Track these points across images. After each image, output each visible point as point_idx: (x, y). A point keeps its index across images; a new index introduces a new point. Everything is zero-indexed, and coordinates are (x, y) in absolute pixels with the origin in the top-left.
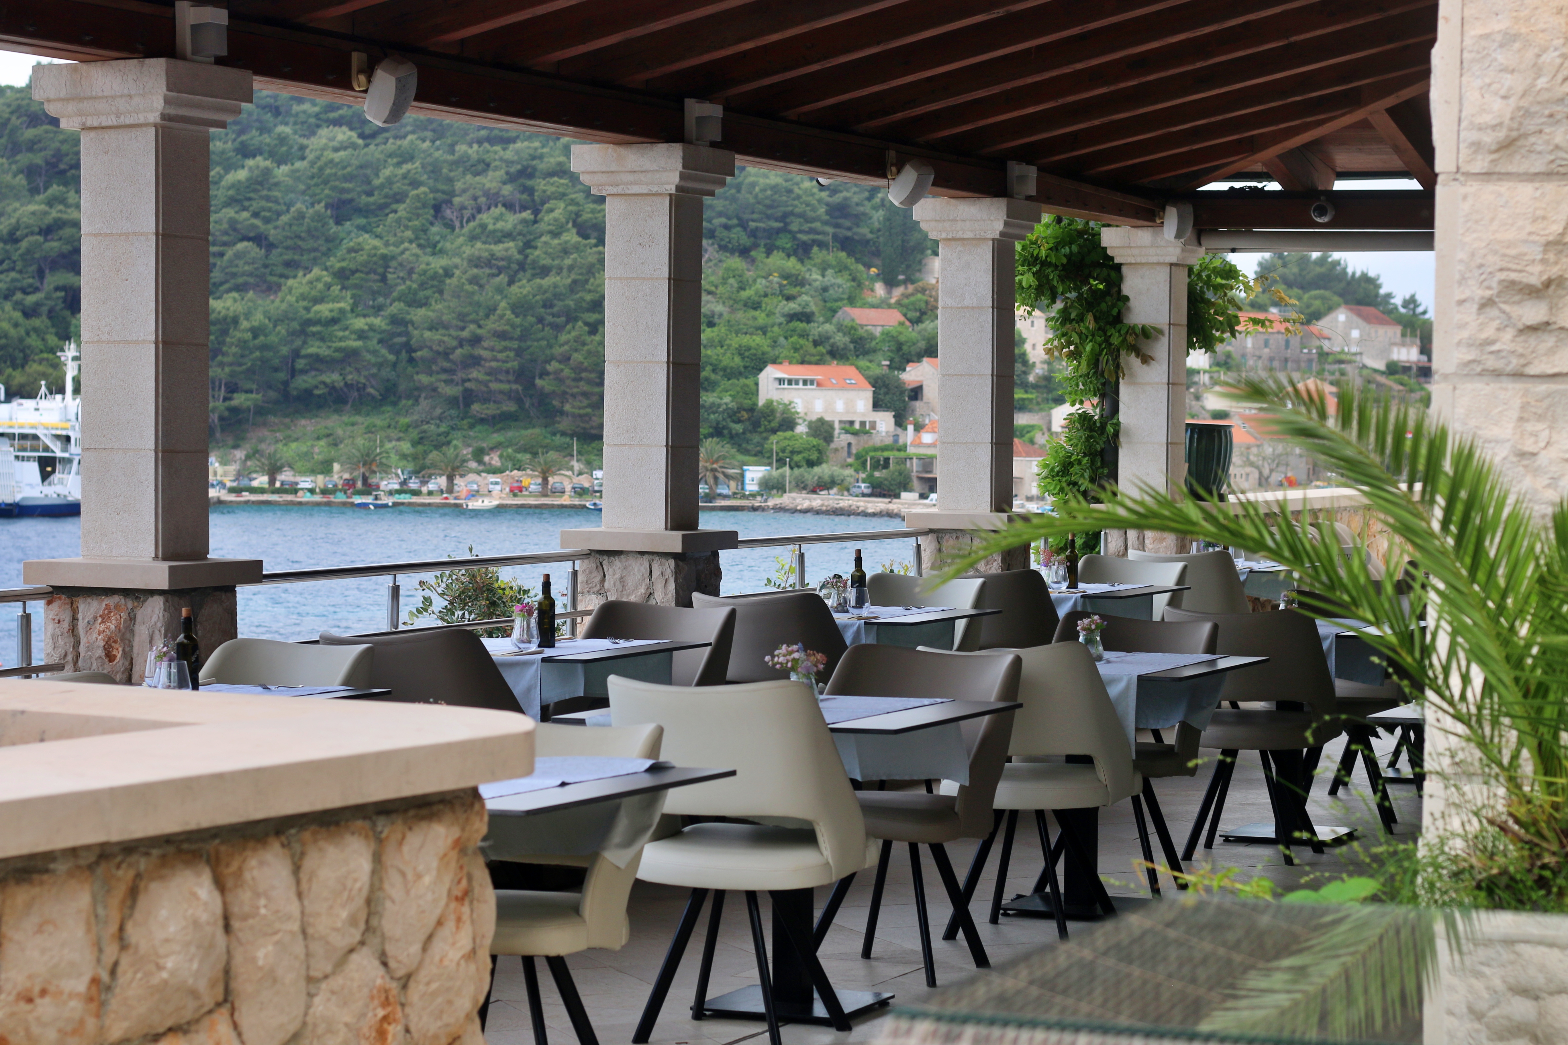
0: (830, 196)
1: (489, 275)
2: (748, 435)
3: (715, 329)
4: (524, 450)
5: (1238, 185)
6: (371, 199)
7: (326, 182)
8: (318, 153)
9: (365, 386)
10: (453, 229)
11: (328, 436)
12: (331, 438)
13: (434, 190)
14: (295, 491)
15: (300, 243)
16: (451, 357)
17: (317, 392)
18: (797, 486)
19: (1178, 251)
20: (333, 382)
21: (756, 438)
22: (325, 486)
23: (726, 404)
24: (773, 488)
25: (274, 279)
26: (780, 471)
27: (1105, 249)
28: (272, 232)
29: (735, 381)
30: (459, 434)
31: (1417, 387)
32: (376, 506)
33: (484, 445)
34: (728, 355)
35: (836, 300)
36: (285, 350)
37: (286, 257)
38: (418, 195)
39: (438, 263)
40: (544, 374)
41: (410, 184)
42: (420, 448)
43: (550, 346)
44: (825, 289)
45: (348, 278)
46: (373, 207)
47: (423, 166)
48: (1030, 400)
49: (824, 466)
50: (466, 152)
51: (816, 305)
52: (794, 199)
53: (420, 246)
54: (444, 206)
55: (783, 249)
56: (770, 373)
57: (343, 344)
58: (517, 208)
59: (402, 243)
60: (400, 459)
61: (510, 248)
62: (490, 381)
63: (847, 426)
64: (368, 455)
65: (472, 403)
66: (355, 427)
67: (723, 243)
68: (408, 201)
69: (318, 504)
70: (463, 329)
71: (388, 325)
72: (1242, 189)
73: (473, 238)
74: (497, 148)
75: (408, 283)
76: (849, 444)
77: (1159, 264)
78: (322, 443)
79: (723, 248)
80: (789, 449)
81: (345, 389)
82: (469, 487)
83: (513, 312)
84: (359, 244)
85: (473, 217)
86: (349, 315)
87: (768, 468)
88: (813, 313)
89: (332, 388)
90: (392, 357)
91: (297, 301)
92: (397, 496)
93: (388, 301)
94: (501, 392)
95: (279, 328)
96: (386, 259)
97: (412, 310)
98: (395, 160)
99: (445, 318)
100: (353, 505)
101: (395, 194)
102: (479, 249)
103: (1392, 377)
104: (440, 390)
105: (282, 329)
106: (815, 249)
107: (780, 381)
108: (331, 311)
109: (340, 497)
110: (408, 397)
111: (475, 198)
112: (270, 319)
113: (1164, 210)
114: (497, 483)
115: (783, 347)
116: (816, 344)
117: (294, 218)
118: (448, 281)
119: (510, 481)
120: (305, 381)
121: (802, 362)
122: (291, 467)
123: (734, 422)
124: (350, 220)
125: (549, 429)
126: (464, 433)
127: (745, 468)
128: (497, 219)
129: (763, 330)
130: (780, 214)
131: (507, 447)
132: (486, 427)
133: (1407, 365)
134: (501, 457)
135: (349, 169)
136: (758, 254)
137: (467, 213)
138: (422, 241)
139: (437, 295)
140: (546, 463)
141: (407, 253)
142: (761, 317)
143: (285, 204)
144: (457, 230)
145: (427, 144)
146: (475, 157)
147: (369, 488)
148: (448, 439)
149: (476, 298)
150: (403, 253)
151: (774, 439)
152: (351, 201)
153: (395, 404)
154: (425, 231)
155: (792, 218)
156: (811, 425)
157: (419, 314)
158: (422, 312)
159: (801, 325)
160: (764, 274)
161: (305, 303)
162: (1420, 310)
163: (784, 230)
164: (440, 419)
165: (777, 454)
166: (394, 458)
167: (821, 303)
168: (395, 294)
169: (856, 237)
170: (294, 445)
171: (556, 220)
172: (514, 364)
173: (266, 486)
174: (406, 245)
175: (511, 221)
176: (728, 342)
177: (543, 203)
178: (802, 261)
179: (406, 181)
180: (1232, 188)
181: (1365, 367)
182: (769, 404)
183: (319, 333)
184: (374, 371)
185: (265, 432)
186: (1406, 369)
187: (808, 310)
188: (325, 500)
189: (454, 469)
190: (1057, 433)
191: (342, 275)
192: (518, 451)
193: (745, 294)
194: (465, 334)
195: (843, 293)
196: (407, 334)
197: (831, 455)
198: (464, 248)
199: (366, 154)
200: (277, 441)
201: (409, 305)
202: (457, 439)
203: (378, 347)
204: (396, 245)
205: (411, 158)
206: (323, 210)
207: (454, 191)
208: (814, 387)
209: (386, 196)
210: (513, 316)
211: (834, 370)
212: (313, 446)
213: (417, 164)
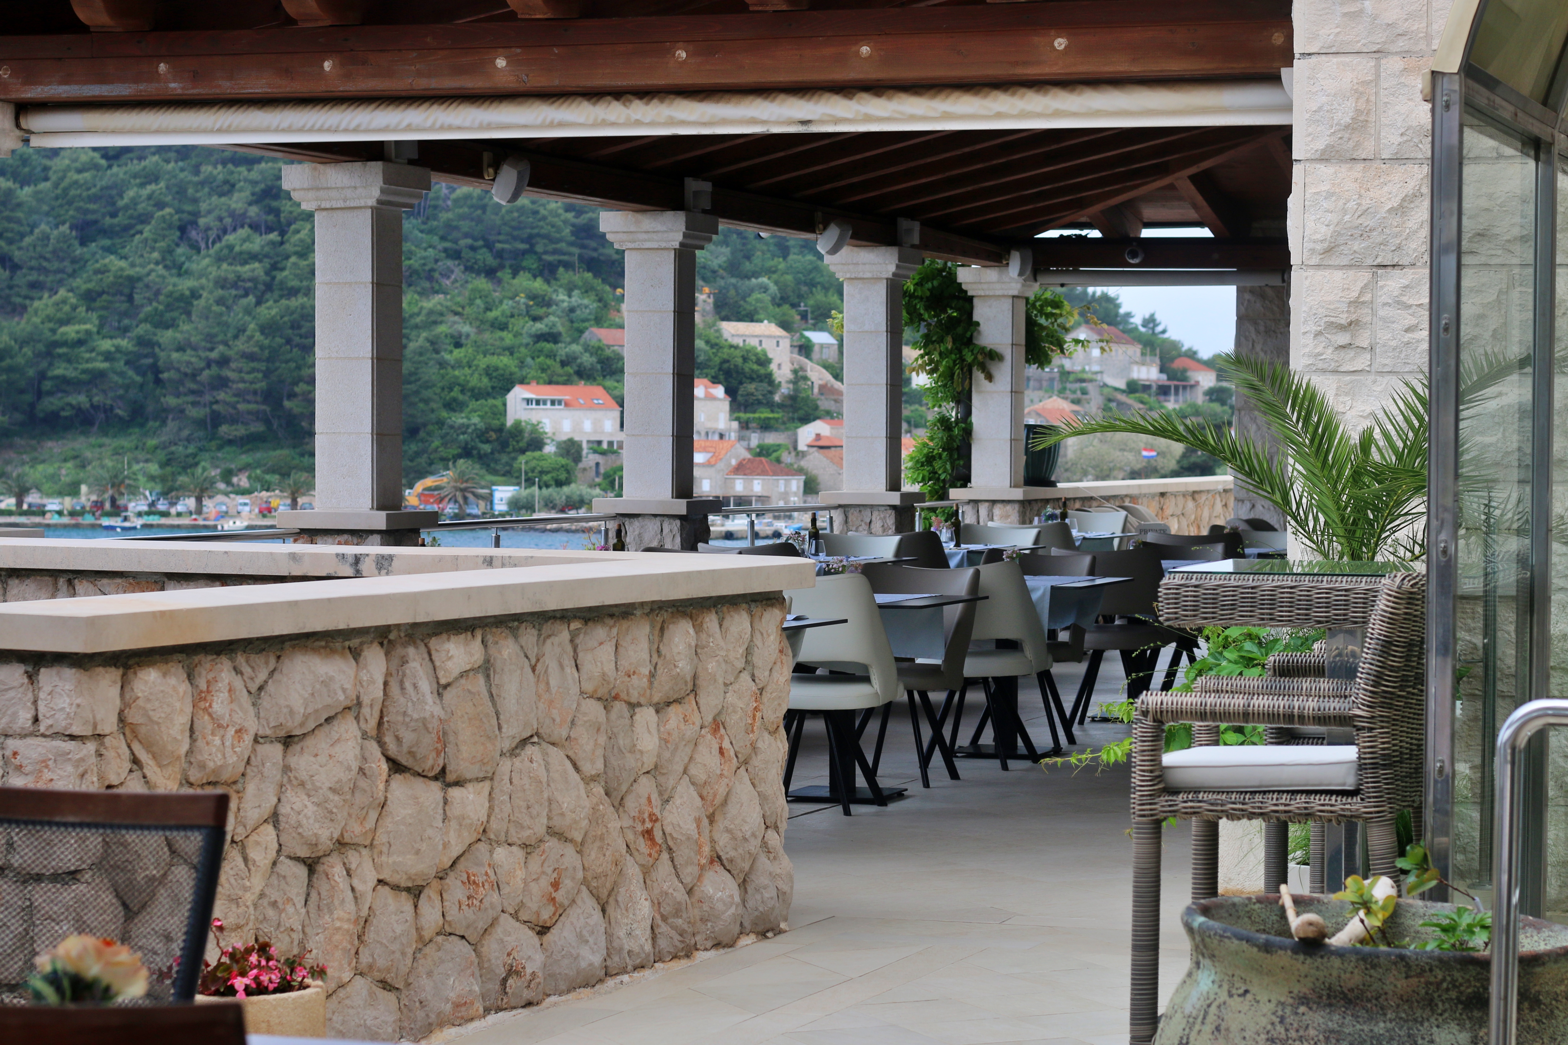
0: (576, 217)
1: (236, 296)
2: (497, 455)
3: (463, 350)
4: (272, 471)
5: (1066, 232)
6: (116, 221)
7: (70, 203)
8: (60, 174)
9: (112, 408)
10: (199, 251)
11: (75, 457)
12: (78, 460)
13: (179, 211)
14: (43, 513)
15: (45, 264)
16: (198, 378)
17: (63, 414)
18: (546, 505)
19: (1019, 286)
20: (79, 403)
21: (504, 458)
22: (73, 507)
23: (475, 425)
24: (523, 507)
25: (18, 300)
26: (528, 491)
27: (960, 284)
28: (17, 253)
29: (482, 401)
30: (207, 455)
31: (1157, 405)
32: (123, 529)
33: (233, 466)
34: (476, 376)
35: (583, 321)
36: (31, 372)
37: (30, 278)
38: (163, 216)
39: (186, 285)
40: (292, 396)
41: (155, 205)
42: (169, 469)
43: (299, 368)
44: (572, 310)
45: (94, 300)
46: (117, 229)
47: (167, 188)
48: (776, 419)
49: (573, 486)
50: (211, 173)
51: (563, 325)
52: (540, 220)
53: (166, 267)
54: (189, 227)
55: (530, 270)
56: (517, 395)
57: (90, 366)
58: (263, 229)
59: (149, 263)
60: (148, 481)
61: (256, 269)
62: (238, 402)
63: (595, 446)
64: (116, 476)
65: (220, 424)
66: (103, 449)
67: (469, 264)
68: (153, 222)
69: (65, 526)
70: (212, 350)
71: (135, 346)
72: (1069, 237)
73: (219, 259)
74: (242, 169)
75: (155, 304)
76: (597, 464)
77: (1004, 296)
78: (69, 465)
79: (468, 269)
80: (539, 469)
81: (92, 411)
82: (218, 509)
83: (262, 332)
84: (105, 265)
85: (219, 238)
86: (96, 337)
87: (517, 488)
88: (560, 334)
89: (79, 410)
90: (138, 379)
91: (43, 323)
92: (146, 517)
93: (134, 323)
94: (249, 412)
95: (25, 350)
96: (132, 281)
97: (159, 332)
98: (138, 181)
99: (193, 339)
100: (100, 526)
101: (140, 215)
102: (226, 271)
103: (1132, 396)
104: (187, 412)
105: (27, 351)
106: (561, 270)
107: (528, 401)
108: (78, 332)
109: (89, 519)
110: (155, 419)
111: (220, 219)
112: (16, 341)
113: (1009, 253)
114: (245, 504)
115: (530, 367)
116: (563, 364)
117: (38, 239)
118: (195, 303)
119: (259, 502)
120: (52, 404)
121: (550, 383)
122: (39, 489)
123: (482, 442)
124: (94, 241)
125: (298, 450)
126: (212, 454)
127: (494, 488)
128: (244, 241)
129: (511, 351)
130: (525, 236)
131: (256, 468)
132: (234, 448)
133: (1147, 383)
134: (249, 478)
135: (93, 190)
136: (505, 275)
137: (212, 235)
138: (168, 263)
139: (183, 316)
140: (295, 483)
141: (153, 274)
142: (508, 338)
143: (28, 225)
144: (203, 252)
145: (172, 165)
146: (221, 177)
147: (117, 510)
148: (196, 460)
149: (225, 318)
150: (148, 274)
151: (522, 459)
152: (96, 222)
153: (142, 425)
154: (170, 252)
155: (538, 239)
156: (559, 445)
157: (167, 336)
158: (169, 333)
159: (548, 346)
160: (510, 294)
161: (51, 325)
162: (1159, 329)
163: (531, 251)
164: (189, 440)
165: (526, 473)
166: (142, 479)
167: (568, 324)
168: (142, 316)
169: (602, 258)
170: (40, 467)
171: (302, 241)
172: (262, 385)
173: (14, 508)
174: (152, 266)
175: (257, 243)
176: (475, 362)
177: (289, 224)
178: (548, 282)
179: (152, 202)
180: (1061, 236)
181: (1105, 385)
182: (517, 424)
183: (64, 354)
184: (121, 392)
185: (11, 455)
186: (1146, 388)
187: (555, 330)
188: (73, 522)
189: (203, 490)
190: (803, 452)
191: (90, 297)
192: (267, 472)
193: (491, 315)
194: (214, 355)
195: (590, 314)
196: (154, 355)
197: (579, 475)
198: (210, 269)
199: (112, 175)
200: (23, 463)
201: (156, 326)
202: (205, 460)
203: (125, 369)
204: (142, 266)
205: (156, 179)
206: (68, 231)
207: (199, 212)
208: (562, 407)
209: (131, 217)
210: (262, 338)
211: (581, 390)
212: (60, 468)
213: (162, 184)
